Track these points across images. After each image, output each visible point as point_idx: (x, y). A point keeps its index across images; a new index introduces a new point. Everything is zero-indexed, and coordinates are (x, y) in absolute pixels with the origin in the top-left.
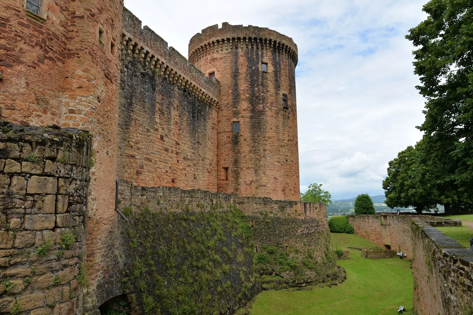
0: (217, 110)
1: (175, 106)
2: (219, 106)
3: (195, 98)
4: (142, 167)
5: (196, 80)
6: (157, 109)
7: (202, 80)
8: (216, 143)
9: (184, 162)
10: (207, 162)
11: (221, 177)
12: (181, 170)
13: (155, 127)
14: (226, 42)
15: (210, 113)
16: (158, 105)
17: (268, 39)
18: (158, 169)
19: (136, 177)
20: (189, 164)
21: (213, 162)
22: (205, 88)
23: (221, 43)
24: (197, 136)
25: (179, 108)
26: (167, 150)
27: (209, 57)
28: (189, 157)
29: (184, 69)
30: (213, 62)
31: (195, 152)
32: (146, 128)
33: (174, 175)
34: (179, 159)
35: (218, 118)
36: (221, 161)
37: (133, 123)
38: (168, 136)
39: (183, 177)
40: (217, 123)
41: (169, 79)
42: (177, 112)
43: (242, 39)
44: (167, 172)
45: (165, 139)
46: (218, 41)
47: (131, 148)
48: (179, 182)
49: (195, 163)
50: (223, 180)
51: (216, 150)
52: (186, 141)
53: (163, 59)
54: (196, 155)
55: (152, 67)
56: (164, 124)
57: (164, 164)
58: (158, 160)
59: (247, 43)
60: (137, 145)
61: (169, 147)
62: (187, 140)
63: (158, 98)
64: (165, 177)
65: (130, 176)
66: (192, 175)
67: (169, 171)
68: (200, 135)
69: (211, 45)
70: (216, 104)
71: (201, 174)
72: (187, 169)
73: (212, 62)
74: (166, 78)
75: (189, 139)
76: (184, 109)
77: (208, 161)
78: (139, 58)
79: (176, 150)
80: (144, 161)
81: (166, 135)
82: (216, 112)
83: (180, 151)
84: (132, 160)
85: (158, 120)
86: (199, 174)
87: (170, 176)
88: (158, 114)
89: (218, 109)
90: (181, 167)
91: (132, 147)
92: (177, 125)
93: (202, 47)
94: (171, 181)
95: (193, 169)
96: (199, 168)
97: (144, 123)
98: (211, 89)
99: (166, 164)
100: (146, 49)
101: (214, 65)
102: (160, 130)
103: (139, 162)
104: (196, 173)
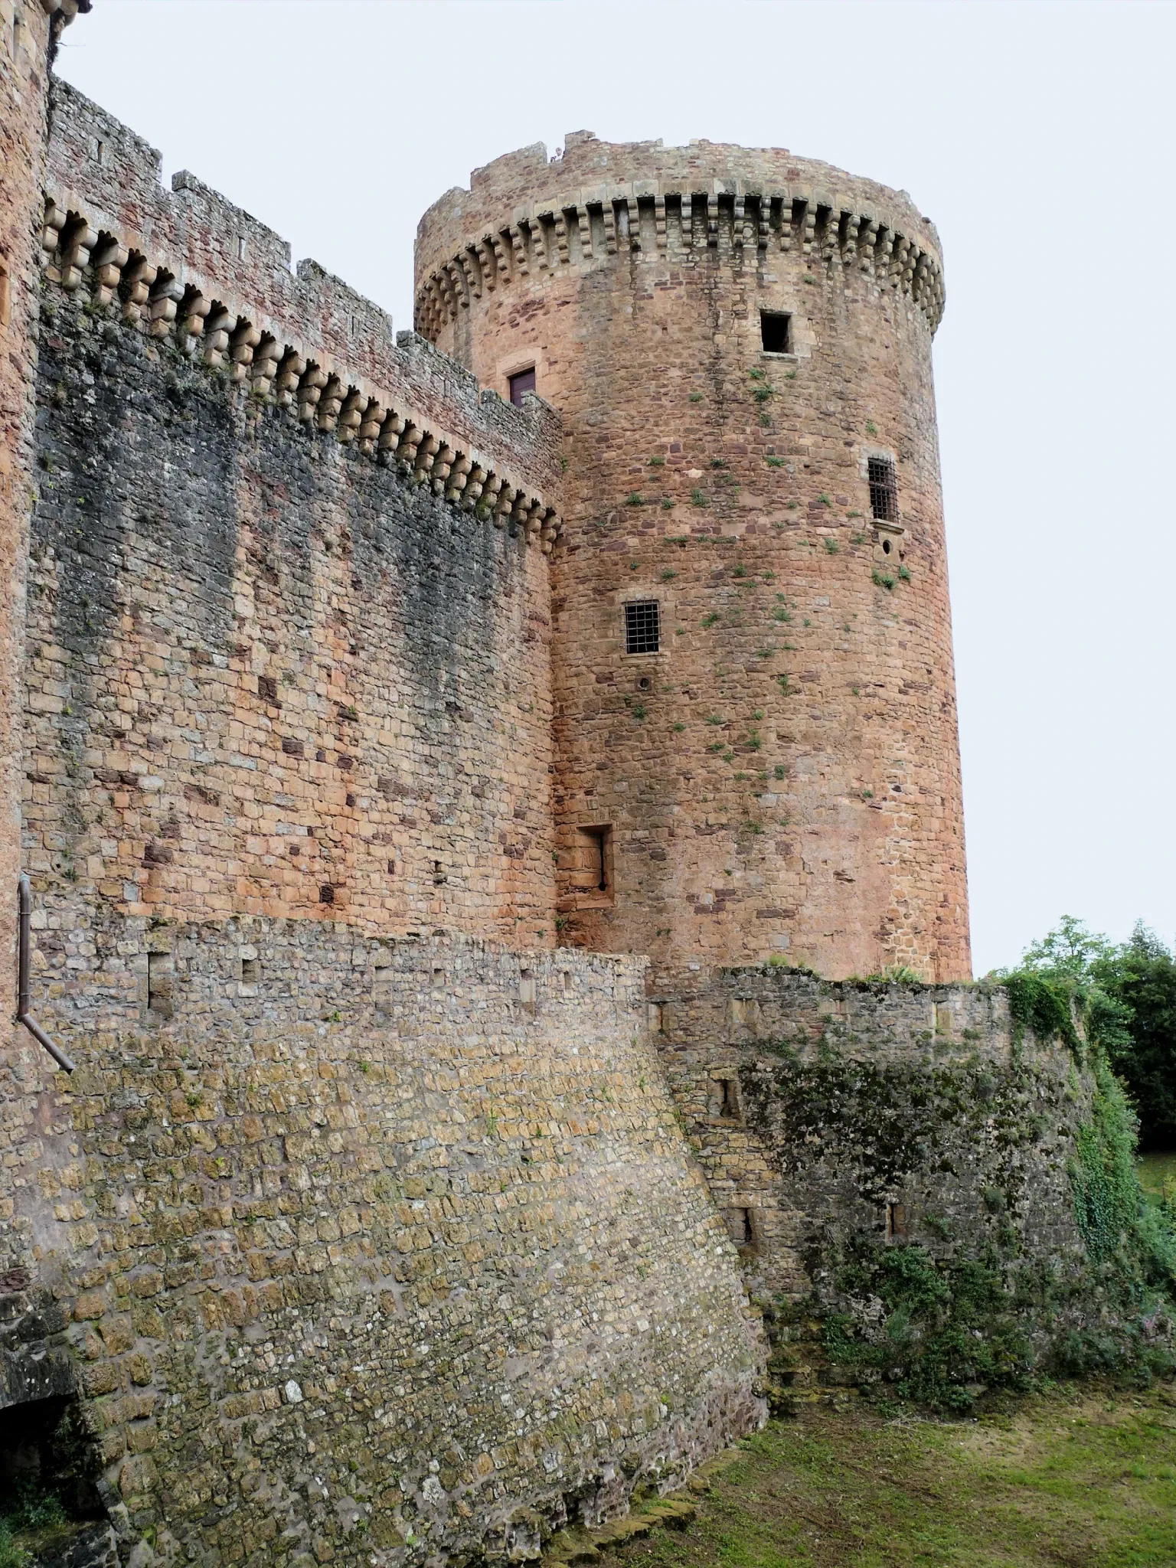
0: (548, 547)
1: (332, 535)
2: (557, 528)
3: (435, 493)
4: (170, 830)
5: (437, 409)
6: (241, 554)
7: (467, 410)
8: (549, 707)
9: (383, 804)
10: (501, 803)
11: (574, 874)
12: (367, 842)
13: (234, 637)
14: (584, 222)
15: (511, 563)
16: (246, 537)
17: (788, 201)
18: (250, 840)
19: (142, 875)
20: (408, 812)
21: (534, 804)
22: (481, 447)
23: (560, 228)
24: (445, 677)
25: (350, 545)
26: (291, 748)
27: (508, 298)
28: (408, 781)
29: (374, 362)
30: (528, 320)
31: (437, 752)
32: (187, 644)
33: (330, 867)
34: (354, 789)
35: (554, 588)
36: (573, 796)
37: (127, 622)
38: (300, 679)
39: (375, 877)
40: (547, 614)
41: (301, 410)
42: (341, 564)
43: (660, 206)
44: (295, 851)
45: (283, 693)
46: (548, 221)
47: (117, 743)
48: (359, 899)
49: (436, 809)
50: (584, 890)
51: (547, 742)
52: (389, 702)
53: (268, 319)
54: (442, 770)
55: (216, 358)
56: (274, 622)
57: (281, 814)
58: (249, 794)
59: (687, 225)
60: (144, 727)
61: (302, 735)
62: (395, 697)
63: (246, 502)
64: (289, 875)
65: (114, 871)
66: (427, 866)
67: (306, 850)
68: (464, 674)
69: (516, 241)
70: (544, 521)
71: (471, 859)
72: (396, 837)
73: (521, 320)
74: (284, 406)
75: (407, 690)
76: (379, 550)
77: (506, 796)
78: (155, 320)
79: (339, 745)
80: (182, 804)
81: (290, 678)
82: (544, 560)
83: (358, 752)
84: (123, 799)
85: (244, 607)
86: (460, 859)
87: (312, 873)
88: (249, 580)
89: (555, 542)
90: (367, 831)
91: (120, 735)
92: (344, 624)
93: (471, 250)
94: (316, 896)
95: (426, 840)
96: (460, 831)
97: (179, 624)
98: (517, 448)
99: (292, 817)
100: (184, 276)
101: (533, 334)
102: (260, 653)
103: (159, 807)
104: (445, 858)
